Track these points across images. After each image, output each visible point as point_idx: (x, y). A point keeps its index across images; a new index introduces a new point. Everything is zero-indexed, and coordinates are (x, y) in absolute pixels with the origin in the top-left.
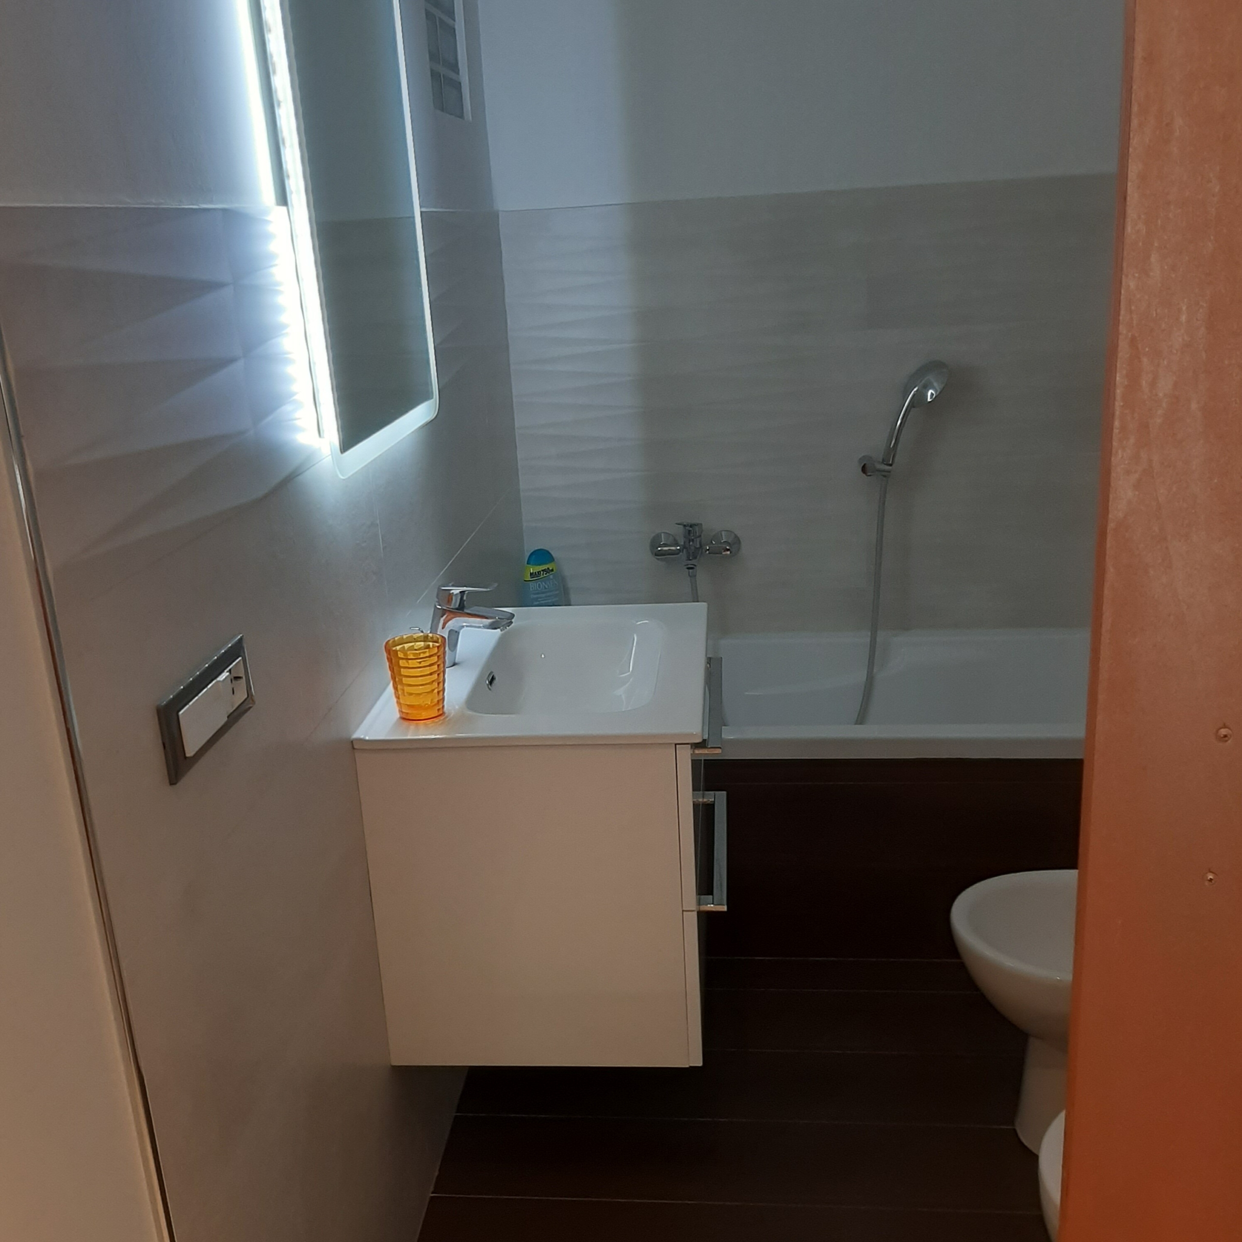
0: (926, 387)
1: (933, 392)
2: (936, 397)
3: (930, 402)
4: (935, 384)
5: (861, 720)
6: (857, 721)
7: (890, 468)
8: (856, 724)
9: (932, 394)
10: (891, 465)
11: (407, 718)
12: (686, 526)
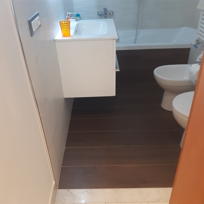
6: (134, 43)
11: (64, 36)
12: (104, 9)
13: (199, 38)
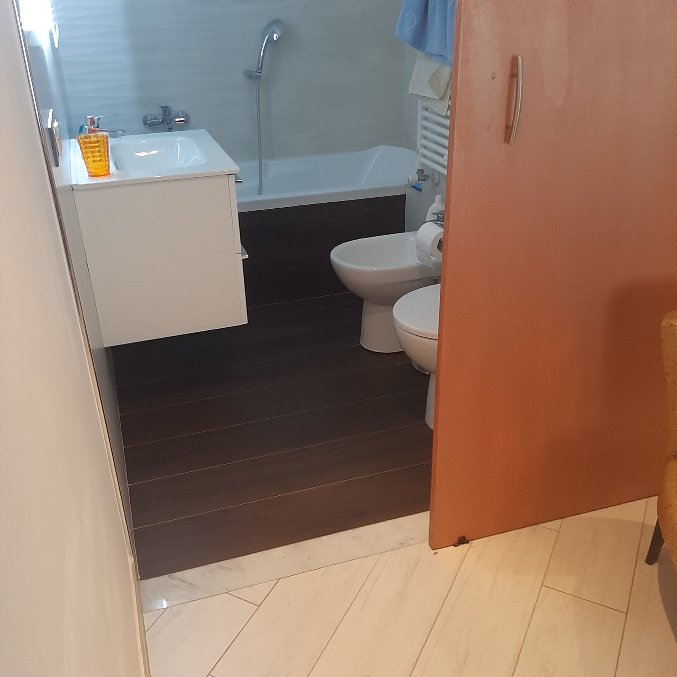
0: (273, 33)
1: (277, 35)
2: (279, 38)
3: (276, 40)
4: (277, 31)
5: (260, 193)
6: (258, 194)
7: (260, 74)
8: (258, 195)
9: (276, 36)
10: (260, 73)
11: (92, 175)
12: (162, 107)
13: (422, 164)
